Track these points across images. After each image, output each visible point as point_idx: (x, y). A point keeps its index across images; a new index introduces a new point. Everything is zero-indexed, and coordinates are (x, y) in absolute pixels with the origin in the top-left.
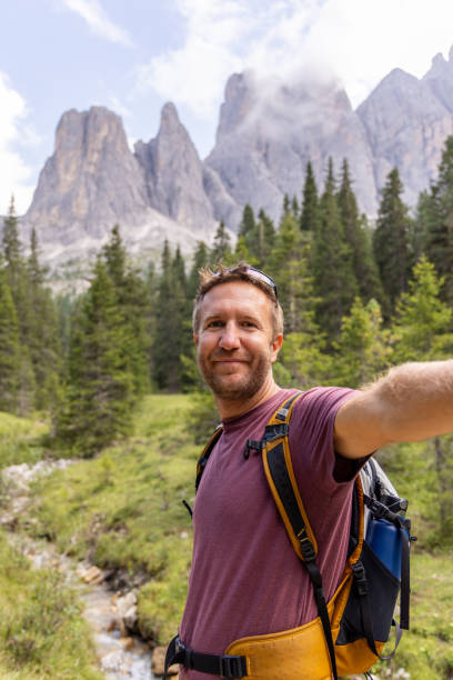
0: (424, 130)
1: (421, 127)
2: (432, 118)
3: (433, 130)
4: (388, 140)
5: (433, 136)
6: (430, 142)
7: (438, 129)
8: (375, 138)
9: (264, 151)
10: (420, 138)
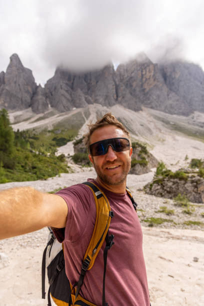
0: (142, 72)
1: (141, 70)
2: (146, 65)
3: (146, 71)
4: (128, 76)
5: (146, 74)
6: (144, 76)
7: (148, 70)
8: (123, 76)
9: (72, 81)
10: (140, 75)
